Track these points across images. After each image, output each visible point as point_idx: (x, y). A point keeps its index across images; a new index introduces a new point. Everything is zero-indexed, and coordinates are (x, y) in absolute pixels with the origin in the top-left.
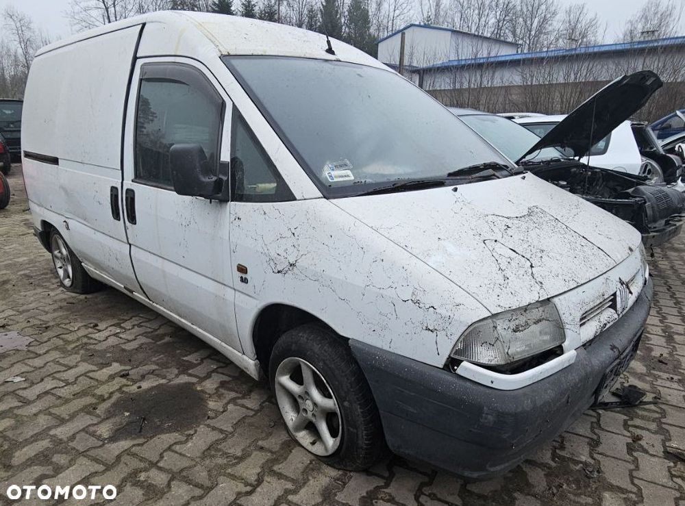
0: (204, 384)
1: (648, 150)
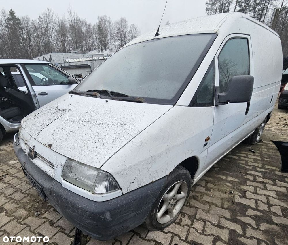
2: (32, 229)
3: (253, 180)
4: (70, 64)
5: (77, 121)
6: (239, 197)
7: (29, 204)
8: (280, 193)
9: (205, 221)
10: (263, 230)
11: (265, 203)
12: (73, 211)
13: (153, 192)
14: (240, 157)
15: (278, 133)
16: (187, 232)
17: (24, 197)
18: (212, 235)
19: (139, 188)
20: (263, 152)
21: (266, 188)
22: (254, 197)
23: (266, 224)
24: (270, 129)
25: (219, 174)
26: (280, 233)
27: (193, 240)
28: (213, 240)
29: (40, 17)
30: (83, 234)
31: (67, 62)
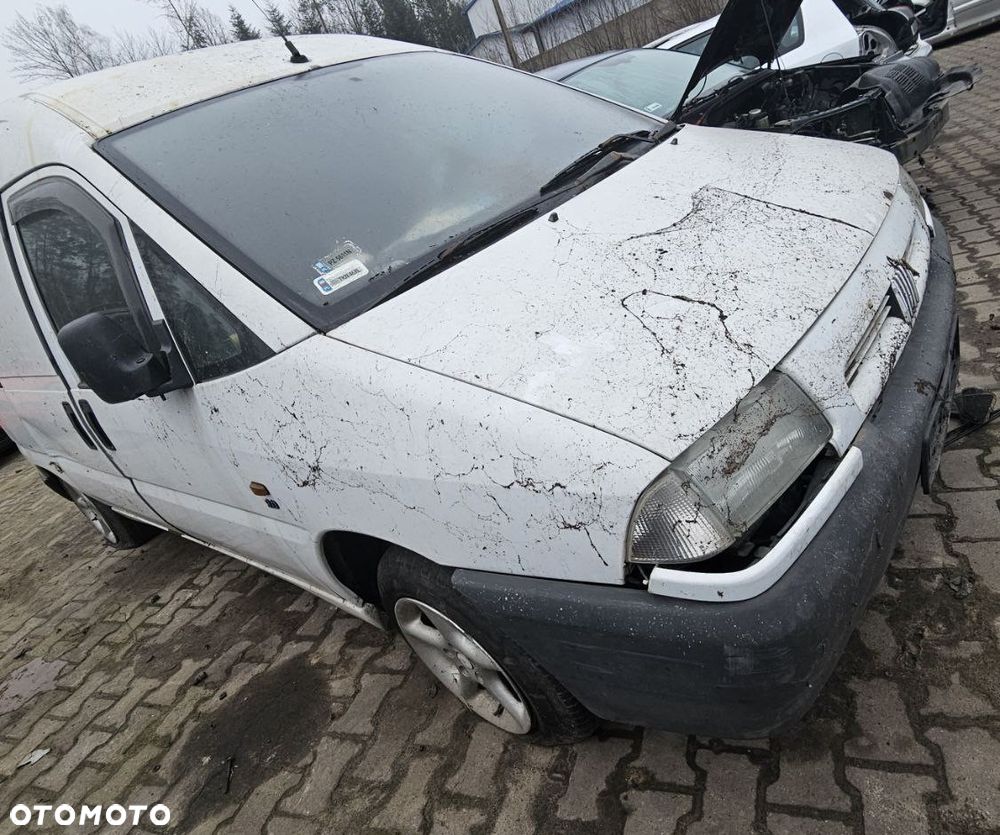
0: (321, 649)
1: (860, 14)
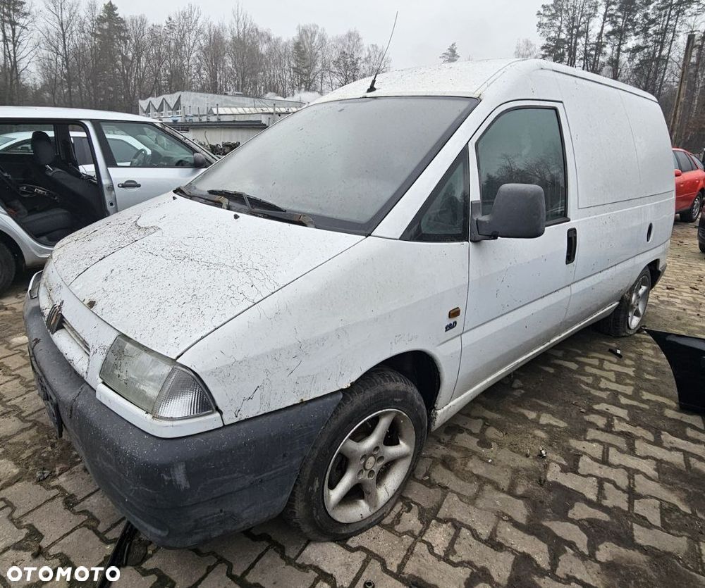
2: (16, 515)
3: (603, 427)
4: (221, 117)
5: (164, 254)
6: (559, 468)
7: (29, 448)
8: (666, 466)
9: (457, 526)
10: (603, 561)
11: (622, 490)
12: (108, 459)
13: (301, 426)
14: (582, 365)
15: (689, 312)
16: (405, 552)
17: (22, 430)
18: (470, 564)
19: (266, 414)
20: (644, 357)
21: (632, 451)
22: (597, 472)
23: (614, 545)
24: (672, 300)
25: (520, 406)
26: (645, 572)
27: (417, 575)
28: (467, 579)
29: (170, 19)
30: (141, 537)
31: (215, 112)
